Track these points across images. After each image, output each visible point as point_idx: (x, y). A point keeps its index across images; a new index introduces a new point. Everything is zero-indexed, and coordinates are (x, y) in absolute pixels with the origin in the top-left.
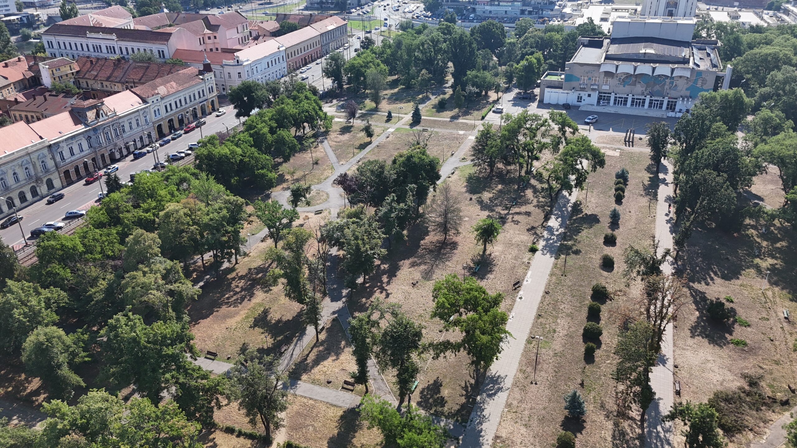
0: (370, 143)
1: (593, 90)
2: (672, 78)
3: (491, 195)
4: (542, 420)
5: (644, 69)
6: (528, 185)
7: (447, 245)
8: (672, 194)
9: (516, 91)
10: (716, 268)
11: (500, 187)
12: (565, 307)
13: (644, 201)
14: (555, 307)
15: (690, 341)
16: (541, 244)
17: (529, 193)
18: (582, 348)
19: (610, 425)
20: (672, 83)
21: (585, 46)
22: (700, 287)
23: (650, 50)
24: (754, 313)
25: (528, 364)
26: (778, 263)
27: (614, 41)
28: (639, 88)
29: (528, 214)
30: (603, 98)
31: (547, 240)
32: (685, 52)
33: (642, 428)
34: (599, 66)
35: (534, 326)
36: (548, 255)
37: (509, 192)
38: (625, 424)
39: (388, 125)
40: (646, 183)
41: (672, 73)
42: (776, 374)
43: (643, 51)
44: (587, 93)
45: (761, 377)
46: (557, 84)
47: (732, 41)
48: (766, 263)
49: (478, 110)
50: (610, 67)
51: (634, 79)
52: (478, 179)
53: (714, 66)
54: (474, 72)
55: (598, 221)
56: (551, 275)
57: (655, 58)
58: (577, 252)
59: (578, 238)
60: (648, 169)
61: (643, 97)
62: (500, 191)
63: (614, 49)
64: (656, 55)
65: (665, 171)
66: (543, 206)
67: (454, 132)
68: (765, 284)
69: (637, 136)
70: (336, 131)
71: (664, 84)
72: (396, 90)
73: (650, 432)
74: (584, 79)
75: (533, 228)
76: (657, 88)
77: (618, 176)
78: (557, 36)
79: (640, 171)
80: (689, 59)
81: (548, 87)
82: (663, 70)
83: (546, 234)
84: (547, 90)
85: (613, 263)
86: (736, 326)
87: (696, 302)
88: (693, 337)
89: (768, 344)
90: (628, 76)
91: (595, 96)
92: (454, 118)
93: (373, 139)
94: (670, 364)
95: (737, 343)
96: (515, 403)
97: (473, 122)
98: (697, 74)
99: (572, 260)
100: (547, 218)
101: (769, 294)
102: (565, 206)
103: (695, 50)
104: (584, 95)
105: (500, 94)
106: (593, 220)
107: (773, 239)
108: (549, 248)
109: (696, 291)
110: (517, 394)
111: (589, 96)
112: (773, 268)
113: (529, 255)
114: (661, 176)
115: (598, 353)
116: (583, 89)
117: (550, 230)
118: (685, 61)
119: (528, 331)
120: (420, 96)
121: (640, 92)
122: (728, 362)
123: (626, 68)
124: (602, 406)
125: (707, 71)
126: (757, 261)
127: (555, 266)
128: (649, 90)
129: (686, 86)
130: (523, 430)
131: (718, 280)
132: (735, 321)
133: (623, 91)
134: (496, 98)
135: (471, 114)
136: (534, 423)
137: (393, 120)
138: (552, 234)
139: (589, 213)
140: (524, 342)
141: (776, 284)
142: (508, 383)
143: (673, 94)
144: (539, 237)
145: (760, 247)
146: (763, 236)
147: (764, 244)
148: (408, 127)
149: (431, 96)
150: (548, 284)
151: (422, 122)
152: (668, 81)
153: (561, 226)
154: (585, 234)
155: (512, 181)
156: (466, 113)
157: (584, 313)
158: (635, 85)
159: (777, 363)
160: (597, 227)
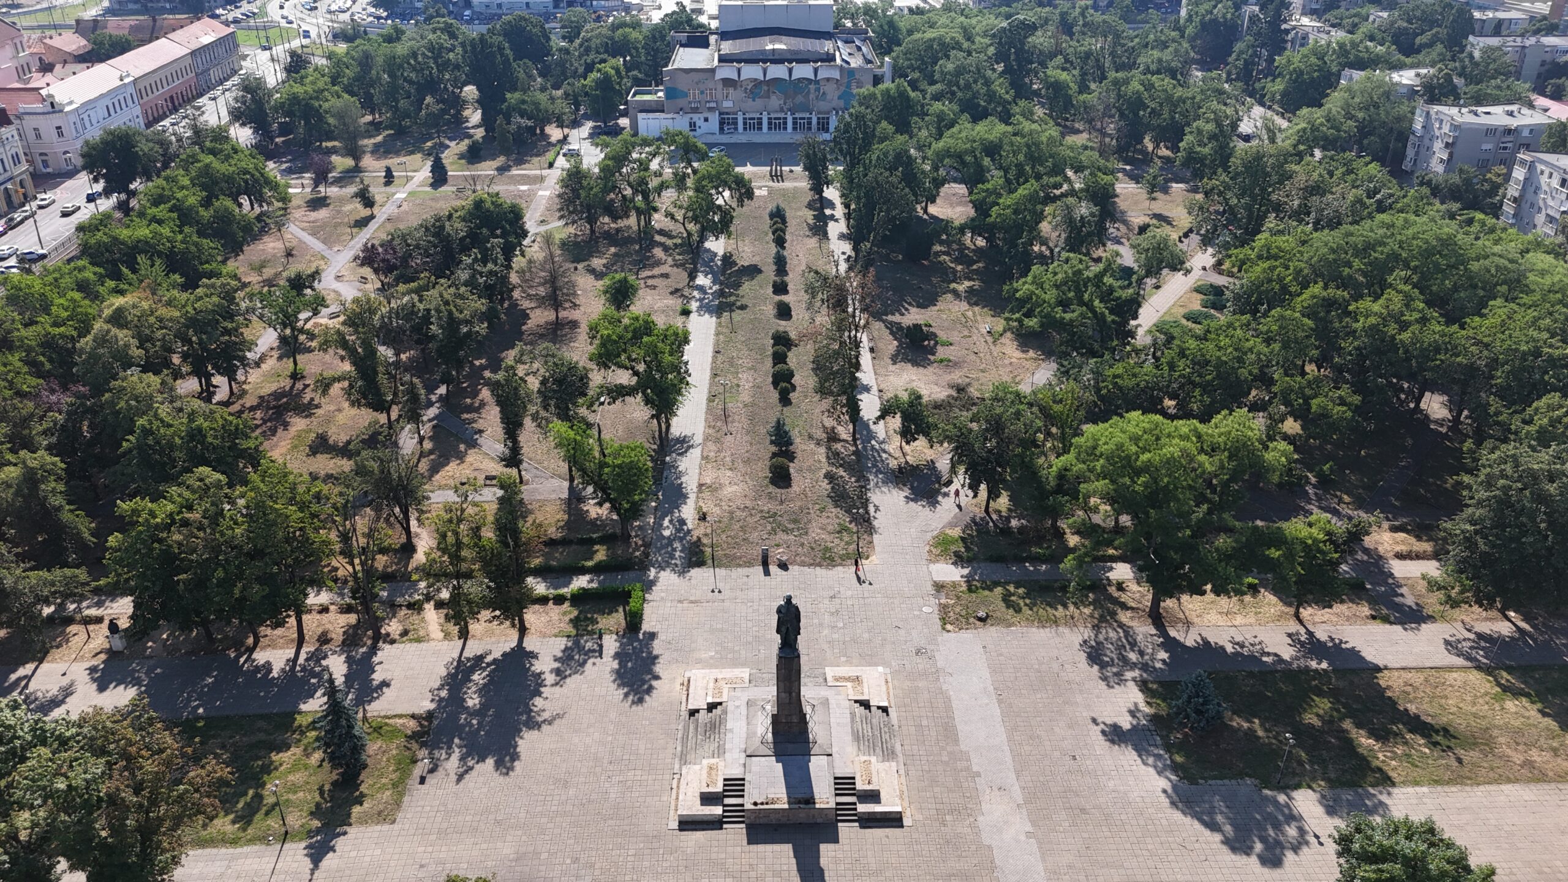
0: (372, 217)
1: (710, 109)
2: (817, 82)
3: (604, 261)
4: (747, 462)
5: (777, 71)
6: (654, 244)
7: (563, 325)
8: (845, 230)
9: (590, 124)
10: (909, 300)
11: (613, 250)
12: (746, 362)
13: (813, 242)
14: (731, 362)
15: (892, 368)
16: (694, 305)
17: (658, 252)
18: (775, 395)
19: (822, 450)
20: (818, 90)
21: (682, 45)
22: (896, 318)
23: (779, 45)
24: (956, 333)
25: (717, 419)
26: (976, 284)
27: (724, 35)
28: (775, 101)
29: (666, 276)
30: (726, 122)
31: (701, 300)
32: (828, 46)
33: (856, 445)
34: (712, 71)
35: (711, 385)
36: (707, 316)
37: (629, 254)
38: (838, 446)
39: (390, 189)
40: (811, 222)
41: (816, 75)
42: (983, 380)
43: (770, 47)
44: (702, 116)
45: (969, 384)
46: (654, 106)
47: (886, 27)
48: (963, 286)
49: (537, 155)
50: (728, 72)
51: (765, 88)
52: (576, 244)
53: (869, 62)
54: (517, 95)
55: (760, 271)
56: (717, 334)
57: (789, 57)
58: (743, 307)
59: (740, 292)
60: (810, 206)
61: (782, 115)
62: (615, 255)
63: (727, 47)
64: (789, 51)
65: (832, 205)
66: (682, 265)
67: (512, 188)
68: (964, 306)
69: (786, 169)
70: (299, 207)
71: (809, 93)
72: (379, 139)
73: (865, 448)
74: (694, 94)
75: (677, 290)
76: (799, 99)
77: (772, 216)
78: (634, 35)
79: (799, 209)
80: (834, 55)
81: (641, 111)
82: (803, 71)
83: (696, 293)
84: (641, 116)
85: (790, 310)
86: (939, 347)
87: (892, 333)
88: (895, 363)
89: (973, 357)
90: (757, 83)
91: (714, 118)
92: (502, 170)
93: (376, 210)
94: (874, 390)
95: (941, 361)
96: (712, 454)
97: (538, 172)
98: (848, 73)
99: (737, 315)
100: (692, 276)
101: (970, 314)
102: (713, 260)
103: (840, 43)
104: (698, 118)
105: (566, 131)
106: (753, 271)
107: (969, 262)
108: (705, 308)
109: (891, 323)
110: (711, 446)
111: (706, 120)
112: (970, 291)
113: (683, 318)
114: (828, 212)
115: (793, 396)
116: (695, 110)
117: (701, 289)
118: (830, 58)
119: (706, 391)
120: (429, 144)
121: (777, 107)
122: (933, 378)
123: (751, 72)
124: (810, 437)
125: (860, 69)
126: (953, 285)
127: (719, 324)
128: (789, 103)
129: (837, 94)
130: (729, 473)
131: (913, 310)
132: (937, 343)
133: (753, 108)
134: (561, 137)
135: (528, 162)
136: (740, 466)
137: (396, 181)
138: (705, 293)
139: (746, 264)
140: (705, 402)
141: (976, 304)
142: (698, 439)
143: (823, 105)
144: (689, 299)
145: (955, 271)
146: (957, 261)
147: (959, 268)
148: (429, 189)
149: (447, 142)
150: (717, 343)
151: (450, 180)
152: (812, 87)
153: (714, 283)
154: (747, 288)
155: (628, 241)
156: (520, 162)
157: (769, 362)
158: (769, 97)
159: (983, 371)
160: (760, 277)
